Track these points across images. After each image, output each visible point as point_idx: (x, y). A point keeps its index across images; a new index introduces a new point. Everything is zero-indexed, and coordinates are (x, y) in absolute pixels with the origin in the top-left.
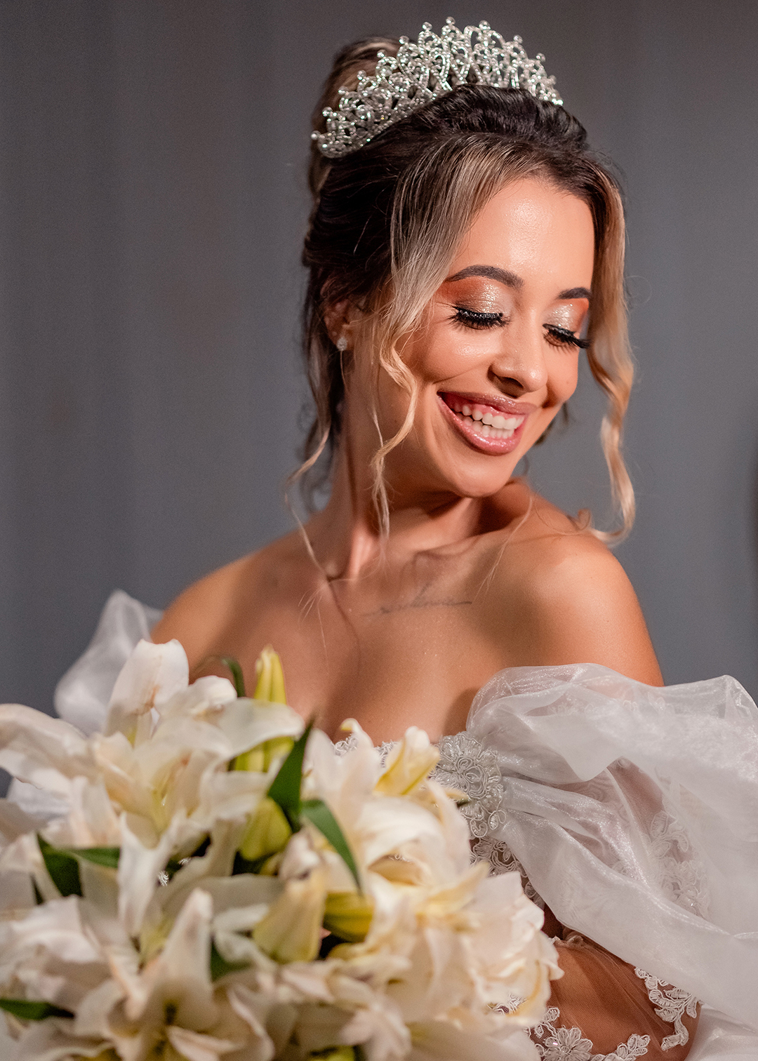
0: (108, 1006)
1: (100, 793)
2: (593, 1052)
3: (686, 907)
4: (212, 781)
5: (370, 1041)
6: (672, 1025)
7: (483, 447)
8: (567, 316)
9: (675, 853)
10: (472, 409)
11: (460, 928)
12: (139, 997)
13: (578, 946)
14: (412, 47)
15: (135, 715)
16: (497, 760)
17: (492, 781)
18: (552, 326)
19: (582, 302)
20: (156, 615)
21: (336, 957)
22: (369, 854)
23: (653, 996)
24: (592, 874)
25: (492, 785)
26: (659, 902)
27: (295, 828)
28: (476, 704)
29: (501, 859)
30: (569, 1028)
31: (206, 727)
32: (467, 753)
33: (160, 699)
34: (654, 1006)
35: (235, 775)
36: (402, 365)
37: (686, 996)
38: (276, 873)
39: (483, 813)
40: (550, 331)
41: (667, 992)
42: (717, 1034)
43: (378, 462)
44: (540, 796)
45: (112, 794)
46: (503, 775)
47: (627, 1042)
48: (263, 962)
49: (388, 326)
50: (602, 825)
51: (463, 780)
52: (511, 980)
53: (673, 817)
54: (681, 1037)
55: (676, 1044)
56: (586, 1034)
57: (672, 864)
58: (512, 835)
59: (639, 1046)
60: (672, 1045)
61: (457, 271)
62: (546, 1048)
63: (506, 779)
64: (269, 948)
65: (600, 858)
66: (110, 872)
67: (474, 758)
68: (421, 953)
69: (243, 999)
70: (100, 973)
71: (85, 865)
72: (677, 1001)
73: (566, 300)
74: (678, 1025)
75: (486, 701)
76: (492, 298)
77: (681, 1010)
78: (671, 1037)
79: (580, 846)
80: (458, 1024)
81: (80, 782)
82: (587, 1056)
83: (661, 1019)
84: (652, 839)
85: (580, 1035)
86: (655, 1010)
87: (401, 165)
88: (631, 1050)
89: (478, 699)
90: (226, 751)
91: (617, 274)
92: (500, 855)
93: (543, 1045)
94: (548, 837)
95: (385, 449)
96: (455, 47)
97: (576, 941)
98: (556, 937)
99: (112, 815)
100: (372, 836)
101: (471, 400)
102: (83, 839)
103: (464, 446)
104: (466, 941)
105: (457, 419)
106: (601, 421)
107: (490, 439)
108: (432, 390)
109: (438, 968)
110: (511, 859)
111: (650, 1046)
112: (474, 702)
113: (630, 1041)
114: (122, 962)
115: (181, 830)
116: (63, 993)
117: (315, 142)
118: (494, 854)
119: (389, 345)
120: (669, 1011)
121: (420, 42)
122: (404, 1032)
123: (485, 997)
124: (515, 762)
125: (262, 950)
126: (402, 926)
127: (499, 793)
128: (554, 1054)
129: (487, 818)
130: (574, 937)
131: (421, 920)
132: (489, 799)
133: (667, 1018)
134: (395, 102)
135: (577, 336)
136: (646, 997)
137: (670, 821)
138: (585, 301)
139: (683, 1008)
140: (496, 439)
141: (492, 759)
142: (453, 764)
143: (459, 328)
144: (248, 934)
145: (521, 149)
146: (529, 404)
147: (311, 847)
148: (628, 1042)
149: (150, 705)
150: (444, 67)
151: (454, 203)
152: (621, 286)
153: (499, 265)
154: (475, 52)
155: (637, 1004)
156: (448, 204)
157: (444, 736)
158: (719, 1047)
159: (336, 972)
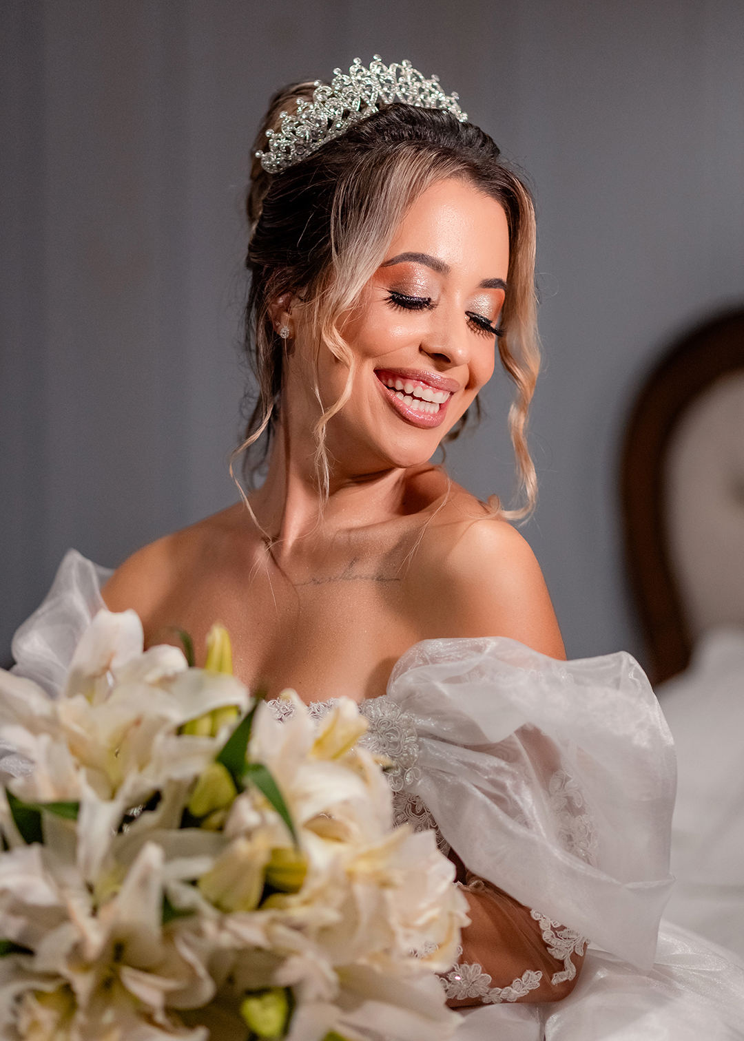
0: (65, 947)
1: (62, 751)
2: (492, 986)
3: (578, 856)
4: (163, 743)
5: (301, 983)
6: (562, 962)
7: (414, 421)
8: (486, 305)
9: (570, 808)
10: (404, 384)
11: (385, 884)
12: (95, 938)
13: (480, 890)
14: (345, 77)
15: (94, 678)
16: (414, 722)
17: (408, 741)
18: (473, 314)
19: (500, 292)
20: (107, 572)
21: (272, 907)
22: (303, 812)
23: (546, 936)
24: (500, 828)
25: (409, 745)
26: (557, 853)
27: (240, 789)
28: (397, 671)
29: (414, 811)
30: (470, 964)
31: (160, 694)
32: (387, 715)
33: (116, 664)
34: (547, 945)
35: (186, 739)
36: (340, 340)
37: (575, 937)
38: (220, 828)
39: (399, 770)
40: (472, 319)
41: (558, 933)
42: (601, 974)
43: (321, 429)
44: (453, 755)
45: (73, 750)
46: (419, 736)
47: (521, 977)
48: (208, 911)
49: (330, 304)
50: (509, 783)
51: (382, 739)
52: (425, 928)
53: (570, 776)
54: (570, 972)
55: (565, 979)
56: (487, 970)
57: (567, 817)
58: (425, 790)
59: (532, 981)
60: (561, 980)
61: (391, 257)
62: (449, 981)
63: (421, 739)
64: (213, 896)
65: (506, 812)
66: (69, 824)
67: (393, 720)
68: (349, 906)
69: (188, 943)
70: (60, 916)
71: (48, 818)
72: (567, 941)
73: (486, 289)
74: (568, 963)
75: (405, 670)
76: (421, 282)
77: (570, 949)
78: (561, 973)
79: (488, 801)
80: (378, 968)
81: (45, 739)
82: (486, 989)
83: (552, 957)
84: (550, 796)
85: (480, 971)
86: (548, 949)
87: (338, 171)
88: (524, 984)
89: (399, 666)
90: (177, 716)
91: (529, 270)
92: (414, 807)
93: (447, 979)
94: (459, 794)
95: (326, 417)
96: (382, 77)
97: (477, 886)
98: (458, 882)
99: (71, 770)
100: (306, 797)
101: (403, 375)
102: (46, 793)
103: (397, 418)
104: (389, 894)
105: (391, 393)
106: (509, 407)
107: (419, 412)
108: (368, 367)
109: (365, 918)
110: (423, 811)
111: (542, 981)
112: (395, 669)
113: (525, 976)
114: (79, 905)
115: (135, 786)
116: (25, 933)
117: (259, 159)
118: (408, 806)
119: (331, 321)
120: (560, 950)
121: (351, 73)
122: (333, 977)
123: (405, 945)
124: (429, 724)
125: (207, 899)
126: (334, 881)
127: (415, 752)
128: (456, 987)
129: (403, 774)
130: (476, 882)
131: (351, 876)
132: (405, 757)
133: (559, 956)
134: (330, 123)
135: (493, 325)
136: (540, 937)
137: (567, 779)
138: (502, 291)
139: (572, 947)
140: (425, 413)
141: (409, 721)
142: (374, 725)
143: (395, 307)
144: (194, 883)
145: (446, 153)
146: (455, 381)
147: (255, 808)
148: (523, 977)
149: (107, 668)
150: (373, 94)
151: (389, 197)
152: (532, 281)
153: (430, 253)
154: (400, 84)
155: (532, 943)
156: (384, 198)
157: (367, 698)
158: (602, 986)
159: (274, 921)
